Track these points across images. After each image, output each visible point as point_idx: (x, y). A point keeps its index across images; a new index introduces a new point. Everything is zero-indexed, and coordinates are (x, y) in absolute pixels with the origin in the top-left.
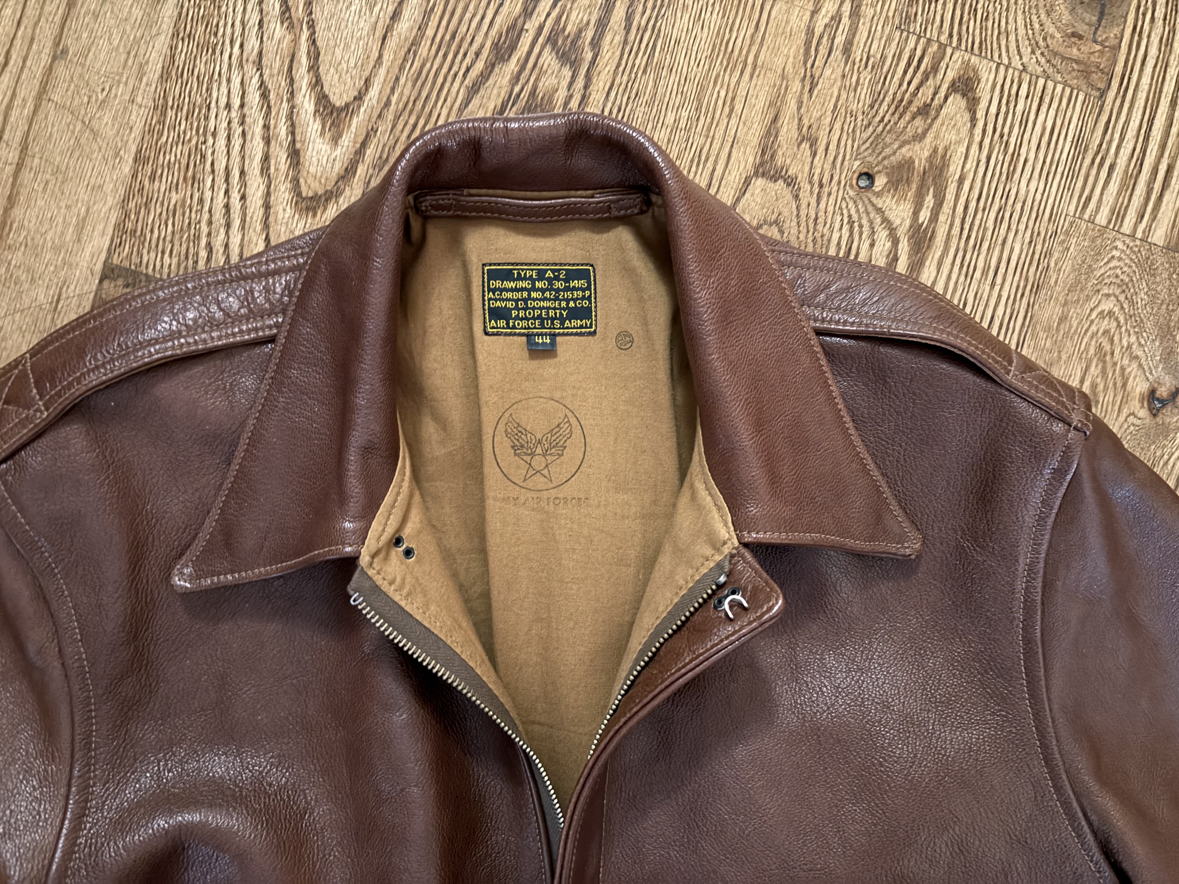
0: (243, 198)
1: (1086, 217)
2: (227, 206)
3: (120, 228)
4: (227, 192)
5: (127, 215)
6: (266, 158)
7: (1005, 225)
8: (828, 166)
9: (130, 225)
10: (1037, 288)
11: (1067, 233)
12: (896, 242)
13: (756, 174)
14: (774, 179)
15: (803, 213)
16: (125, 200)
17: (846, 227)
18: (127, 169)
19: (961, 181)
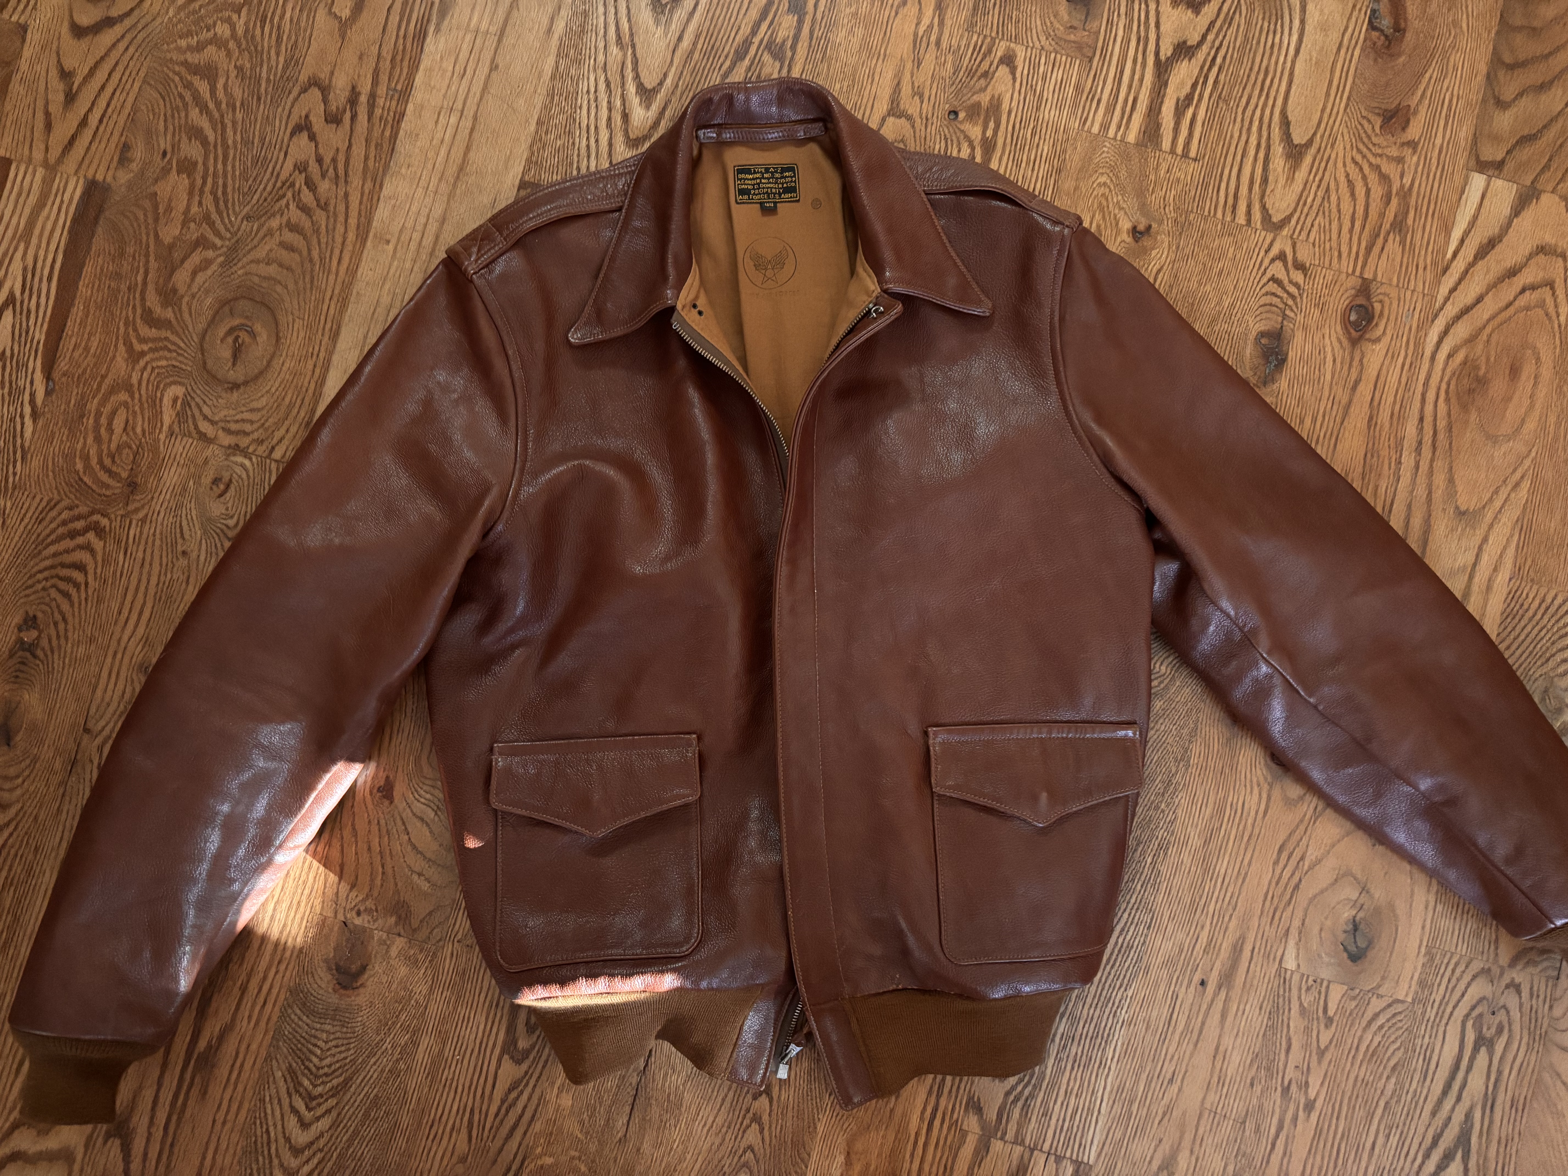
0: (597, 141)
1: (1086, 129)
2: (588, 146)
3: (529, 161)
4: (588, 138)
5: (533, 153)
6: (609, 119)
7: (1037, 137)
8: (930, 109)
9: (534, 159)
10: (1059, 171)
11: (1075, 139)
12: (973, 149)
13: (889, 115)
14: (900, 117)
15: (917, 135)
16: (531, 146)
17: (943, 142)
18: (533, 128)
19: (1010, 112)
